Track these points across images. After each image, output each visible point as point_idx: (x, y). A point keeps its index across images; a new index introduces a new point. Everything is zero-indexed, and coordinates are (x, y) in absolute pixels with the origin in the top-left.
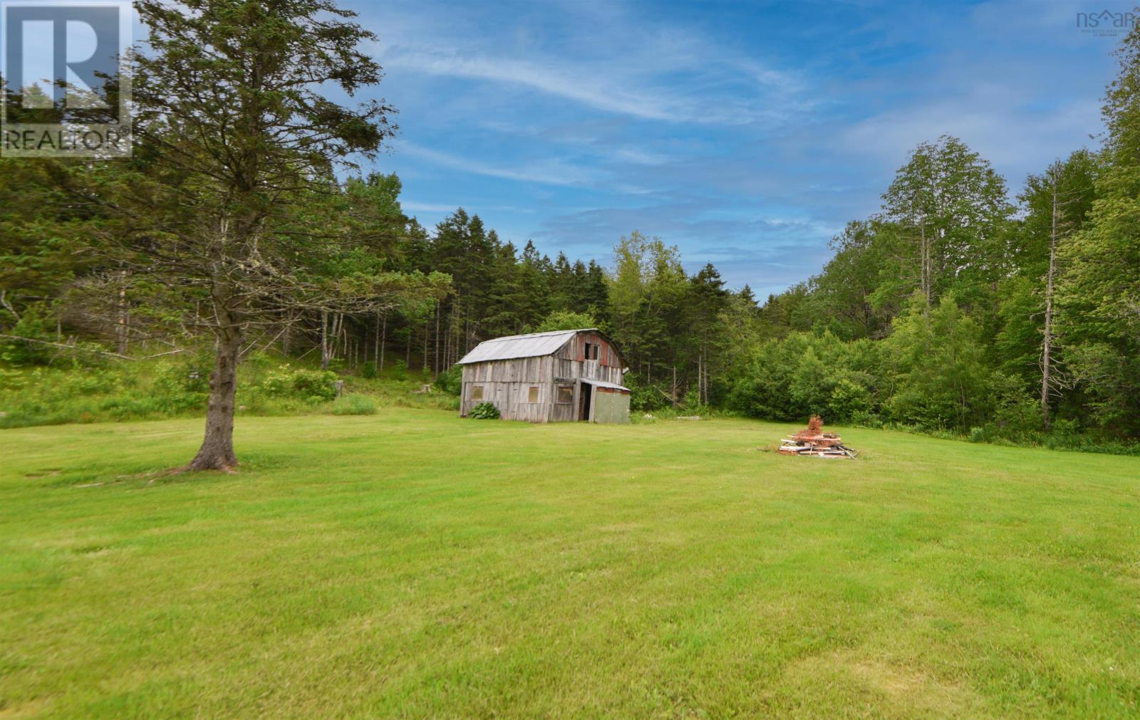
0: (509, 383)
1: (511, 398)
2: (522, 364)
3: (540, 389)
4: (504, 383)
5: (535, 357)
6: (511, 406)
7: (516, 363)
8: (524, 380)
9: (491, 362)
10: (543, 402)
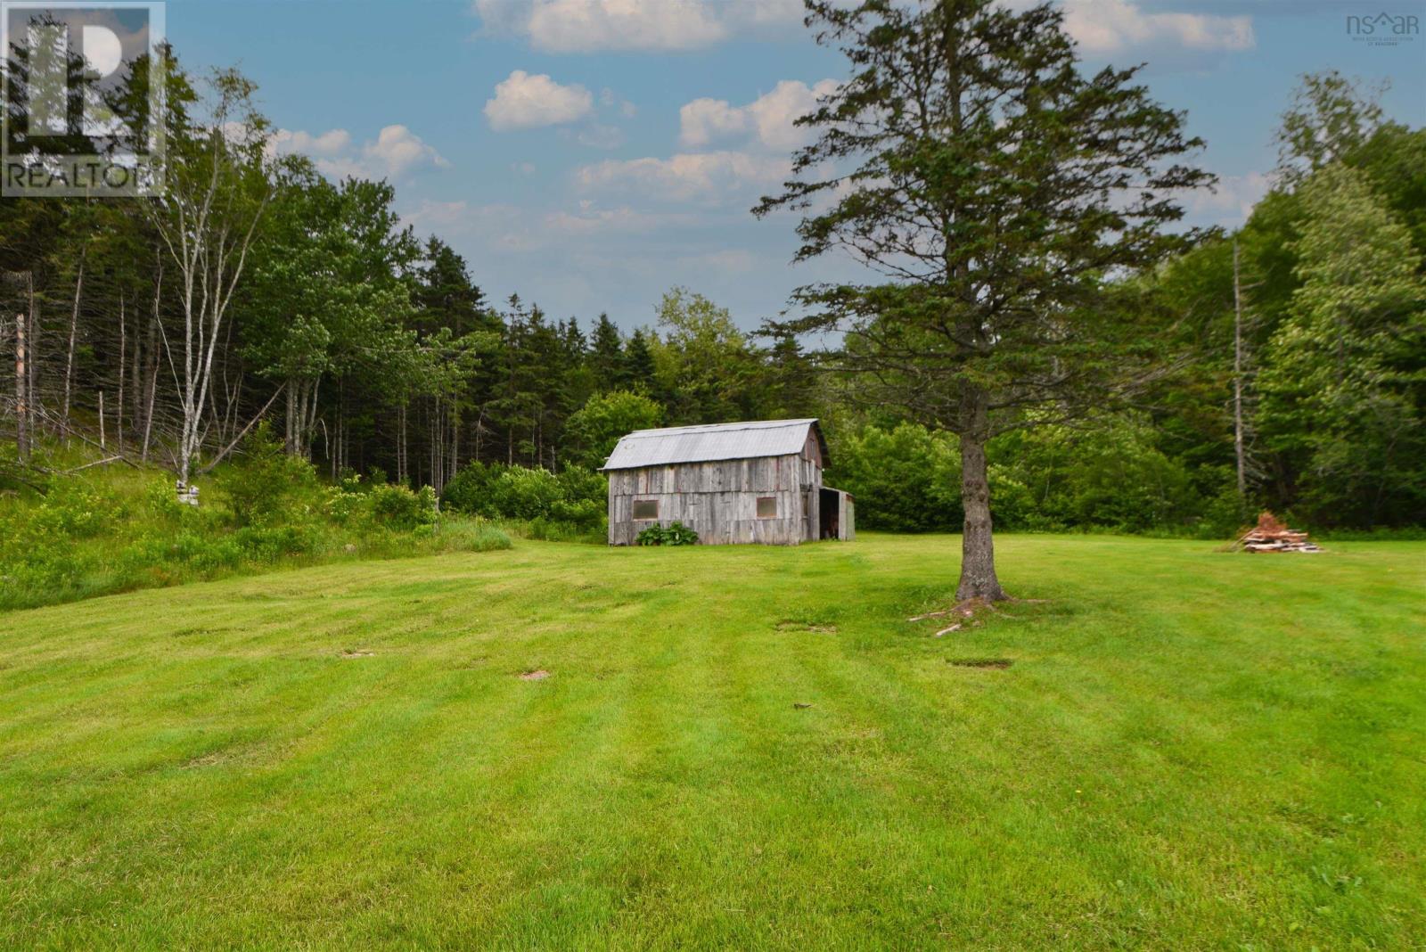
0: (713, 494)
1: (718, 515)
2: (739, 469)
3: (779, 500)
4: (701, 494)
5: (765, 457)
6: (720, 524)
7: (726, 466)
8: (745, 487)
9: (671, 465)
10: (788, 516)
